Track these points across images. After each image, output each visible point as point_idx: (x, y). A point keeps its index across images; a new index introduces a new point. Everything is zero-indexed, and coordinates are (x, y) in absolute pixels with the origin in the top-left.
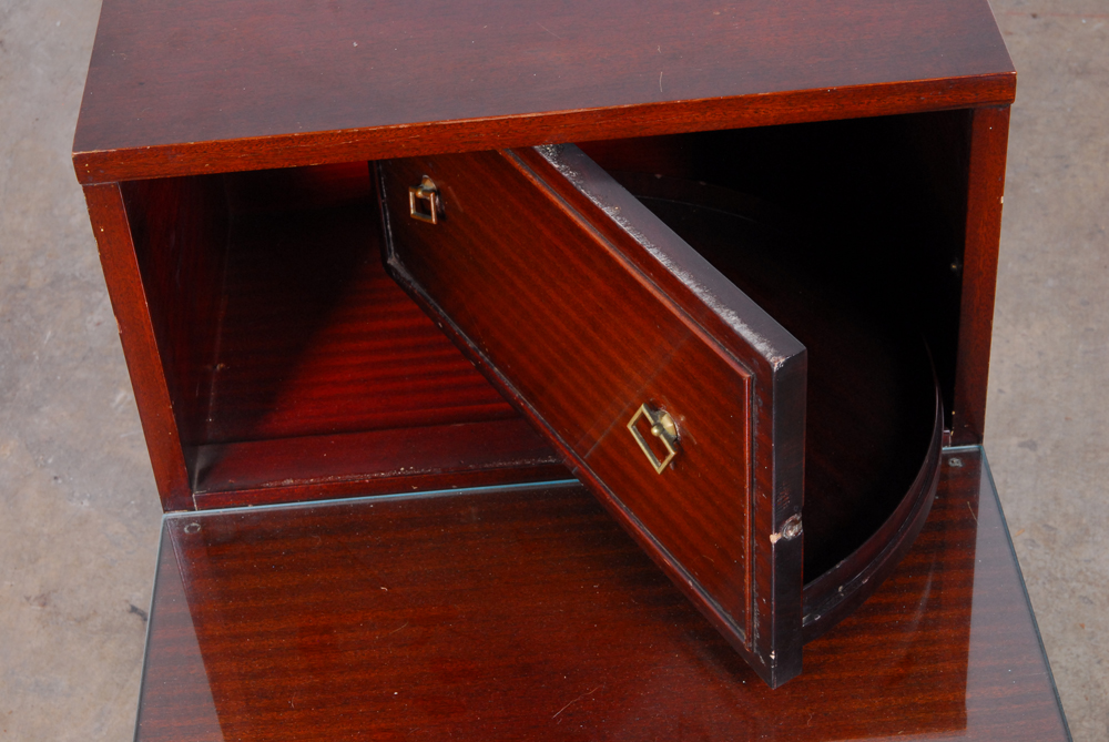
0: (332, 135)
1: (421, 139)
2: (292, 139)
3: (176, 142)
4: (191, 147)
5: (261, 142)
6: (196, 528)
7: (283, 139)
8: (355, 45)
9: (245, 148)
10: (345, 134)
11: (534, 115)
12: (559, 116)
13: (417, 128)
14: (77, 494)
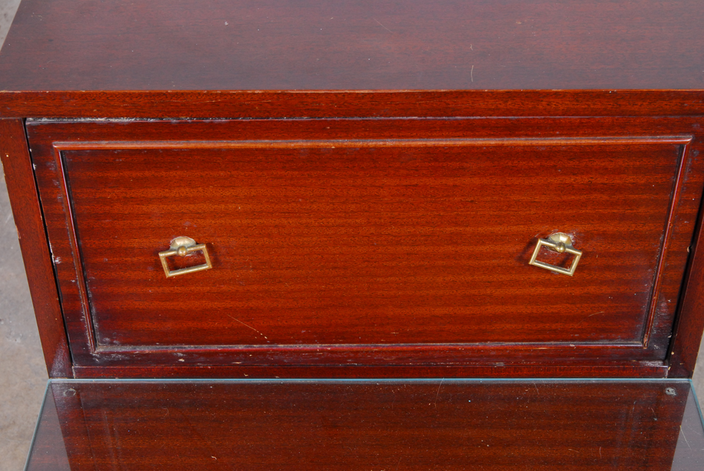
0: (199, 94)
1: (272, 104)
2: (166, 95)
3: (70, 90)
4: (83, 94)
5: (140, 95)
7: (159, 94)
8: (226, 24)
9: (127, 99)
10: (209, 94)
11: (366, 92)
12: (386, 94)
13: (269, 94)
14: (13, 333)
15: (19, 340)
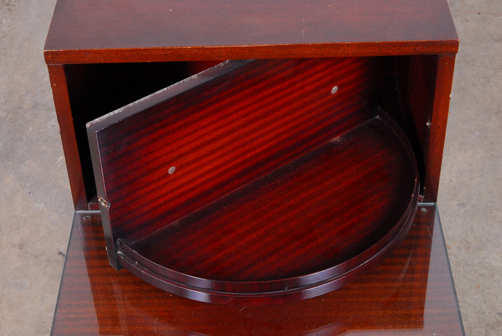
0: (158, 49)
1: (196, 54)
2: (140, 50)
3: (89, 48)
4: (96, 51)
5: (126, 51)
6: (89, 218)
7: (136, 50)
8: (171, 10)
9: (119, 53)
10: (163, 49)
11: (246, 46)
12: (257, 47)
13: (195, 48)
14: (39, 201)
15: (42, 205)
